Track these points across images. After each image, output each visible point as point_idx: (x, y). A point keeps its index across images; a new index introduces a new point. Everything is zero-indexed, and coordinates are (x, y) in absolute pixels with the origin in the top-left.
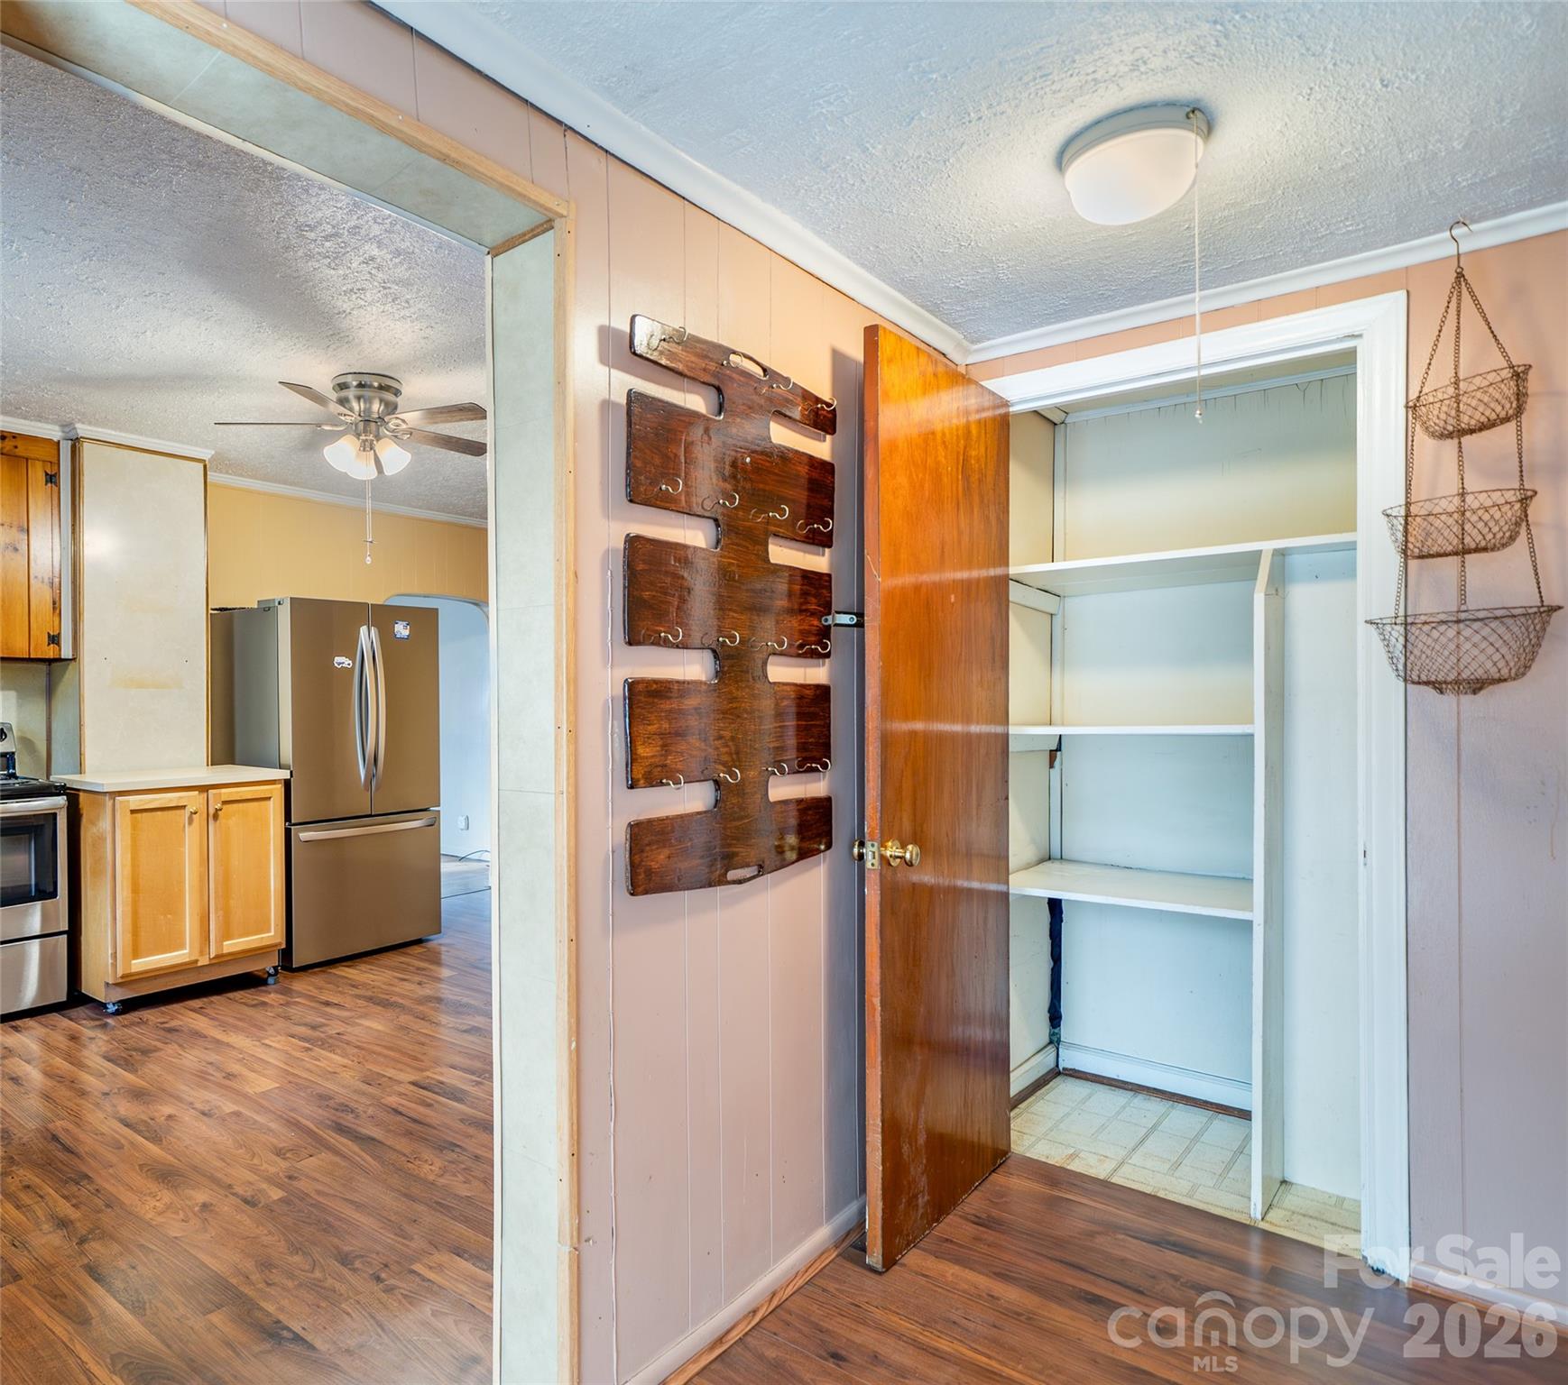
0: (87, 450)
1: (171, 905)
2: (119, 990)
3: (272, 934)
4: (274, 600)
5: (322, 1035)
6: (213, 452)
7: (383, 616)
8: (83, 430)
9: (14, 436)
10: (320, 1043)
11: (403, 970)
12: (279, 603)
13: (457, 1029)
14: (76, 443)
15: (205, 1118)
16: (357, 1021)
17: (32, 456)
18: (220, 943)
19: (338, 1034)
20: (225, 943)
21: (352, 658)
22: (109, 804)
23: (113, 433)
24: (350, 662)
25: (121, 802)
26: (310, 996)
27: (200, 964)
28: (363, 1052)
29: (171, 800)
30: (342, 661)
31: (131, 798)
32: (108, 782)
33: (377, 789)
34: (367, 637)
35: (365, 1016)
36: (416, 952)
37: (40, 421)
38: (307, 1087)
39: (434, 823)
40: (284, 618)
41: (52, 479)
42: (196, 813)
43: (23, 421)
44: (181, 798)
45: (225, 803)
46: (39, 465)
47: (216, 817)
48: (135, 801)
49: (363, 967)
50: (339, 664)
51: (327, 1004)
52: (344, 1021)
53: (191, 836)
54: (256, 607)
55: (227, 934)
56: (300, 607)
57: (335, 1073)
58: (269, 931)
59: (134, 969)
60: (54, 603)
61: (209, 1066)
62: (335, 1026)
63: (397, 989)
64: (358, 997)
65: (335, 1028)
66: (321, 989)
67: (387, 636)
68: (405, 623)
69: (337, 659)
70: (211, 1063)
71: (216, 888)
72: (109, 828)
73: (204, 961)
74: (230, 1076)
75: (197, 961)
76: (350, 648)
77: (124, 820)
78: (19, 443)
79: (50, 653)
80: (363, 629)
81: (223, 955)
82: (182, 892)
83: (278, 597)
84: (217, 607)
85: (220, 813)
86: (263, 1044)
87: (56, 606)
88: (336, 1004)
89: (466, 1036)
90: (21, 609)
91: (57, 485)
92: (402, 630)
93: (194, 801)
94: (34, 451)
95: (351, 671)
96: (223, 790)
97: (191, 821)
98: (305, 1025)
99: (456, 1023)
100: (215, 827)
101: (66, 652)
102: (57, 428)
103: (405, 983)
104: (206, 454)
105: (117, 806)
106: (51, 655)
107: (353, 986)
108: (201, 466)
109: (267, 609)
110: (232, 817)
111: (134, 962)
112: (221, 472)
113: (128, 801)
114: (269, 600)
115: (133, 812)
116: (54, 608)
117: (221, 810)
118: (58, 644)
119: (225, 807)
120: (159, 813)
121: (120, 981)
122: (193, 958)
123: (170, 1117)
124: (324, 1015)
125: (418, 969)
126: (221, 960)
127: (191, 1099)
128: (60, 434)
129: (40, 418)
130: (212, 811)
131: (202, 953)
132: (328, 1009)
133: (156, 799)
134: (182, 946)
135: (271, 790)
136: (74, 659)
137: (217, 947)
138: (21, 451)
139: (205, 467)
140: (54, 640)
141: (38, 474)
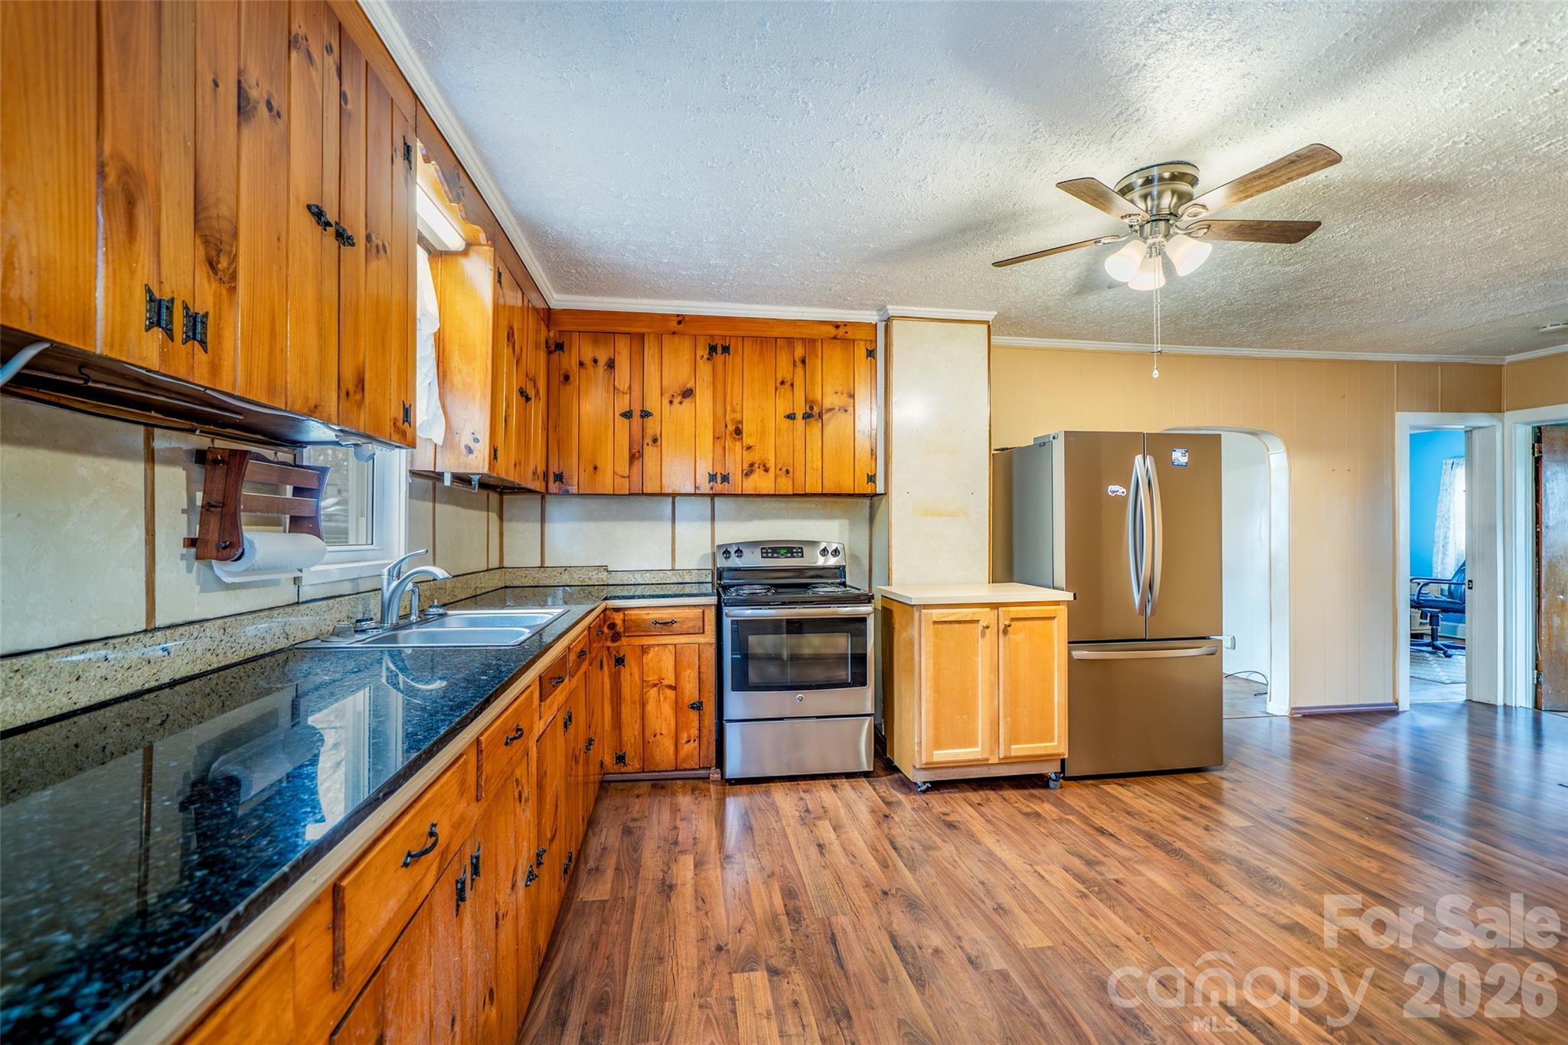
0: (896, 325)
1: (967, 708)
2: (924, 772)
3: (1056, 743)
4: (1049, 435)
5: (1099, 878)
6: (996, 313)
7: (1158, 444)
8: (893, 310)
9: (845, 324)
10: (1096, 889)
11: (1183, 805)
12: (1054, 438)
13: (1271, 920)
14: (888, 321)
15: (970, 968)
16: (1137, 866)
17: (857, 337)
18: (1008, 748)
19: (1117, 881)
20: (1013, 747)
21: (1127, 487)
22: (916, 615)
23: (915, 308)
24: (1124, 490)
25: (925, 614)
26: (1084, 816)
27: (990, 762)
28: (1150, 922)
29: (966, 615)
30: (1115, 489)
31: (934, 611)
32: (915, 596)
33: (1153, 613)
34: (1142, 466)
35: (1146, 861)
36: (1196, 782)
37: (862, 309)
38: (1085, 961)
39: (1216, 653)
40: (1059, 452)
41: (871, 354)
42: (987, 627)
43: (851, 312)
44: (974, 613)
45: (1013, 619)
46: (862, 343)
47: (1005, 632)
48: (937, 614)
49: (1137, 788)
50: (1114, 492)
51: (1102, 831)
52: (1123, 862)
53: (983, 648)
54: (1032, 443)
55: (1014, 739)
56: (1073, 439)
57: (1117, 947)
58: (1052, 740)
59: (936, 759)
60: (872, 450)
61: (980, 886)
62: (1114, 869)
63: (1180, 831)
64: (1138, 831)
65: (1113, 871)
66: (1094, 808)
67: (1164, 465)
68: (1183, 451)
69: (1112, 488)
70: (983, 883)
71: (1005, 698)
72: (916, 636)
73: (994, 760)
74: (1000, 909)
75: (988, 760)
76: (1124, 475)
77: (928, 631)
78: (848, 329)
79: (868, 489)
80: (1139, 458)
81: (1010, 758)
82: (975, 696)
83: (1053, 433)
84: (999, 447)
85: (1009, 629)
86: (1036, 871)
87: (873, 453)
88: (1112, 835)
89: (1286, 935)
90: (849, 457)
91: (875, 358)
92: (1180, 457)
93: (986, 616)
94: (861, 334)
95: (1125, 499)
96: (1012, 609)
97: (983, 634)
98: (1080, 856)
99: (1269, 908)
100: (1004, 641)
101: (880, 489)
102: (874, 313)
103: (1188, 824)
104: (989, 315)
105: (923, 618)
106: (869, 491)
107: (1129, 813)
108: (986, 326)
109: (1043, 444)
110: (1020, 634)
111: (935, 752)
112: (1003, 335)
113: (931, 614)
114: (1045, 436)
115: (935, 623)
116: (872, 454)
117: (1010, 626)
118: (874, 482)
119: (1013, 623)
120: (956, 625)
121: (924, 766)
122: (985, 756)
123: (937, 951)
124: (1100, 846)
125: (1202, 806)
126: (1007, 761)
127: (960, 933)
128: (877, 317)
129: (862, 306)
130: (1002, 627)
131: (992, 751)
132: (1103, 839)
133: (953, 614)
134: (975, 745)
135: (1056, 610)
136: (885, 494)
137: (1005, 750)
138: (850, 336)
139: (989, 327)
140: (872, 479)
141: (861, 351)
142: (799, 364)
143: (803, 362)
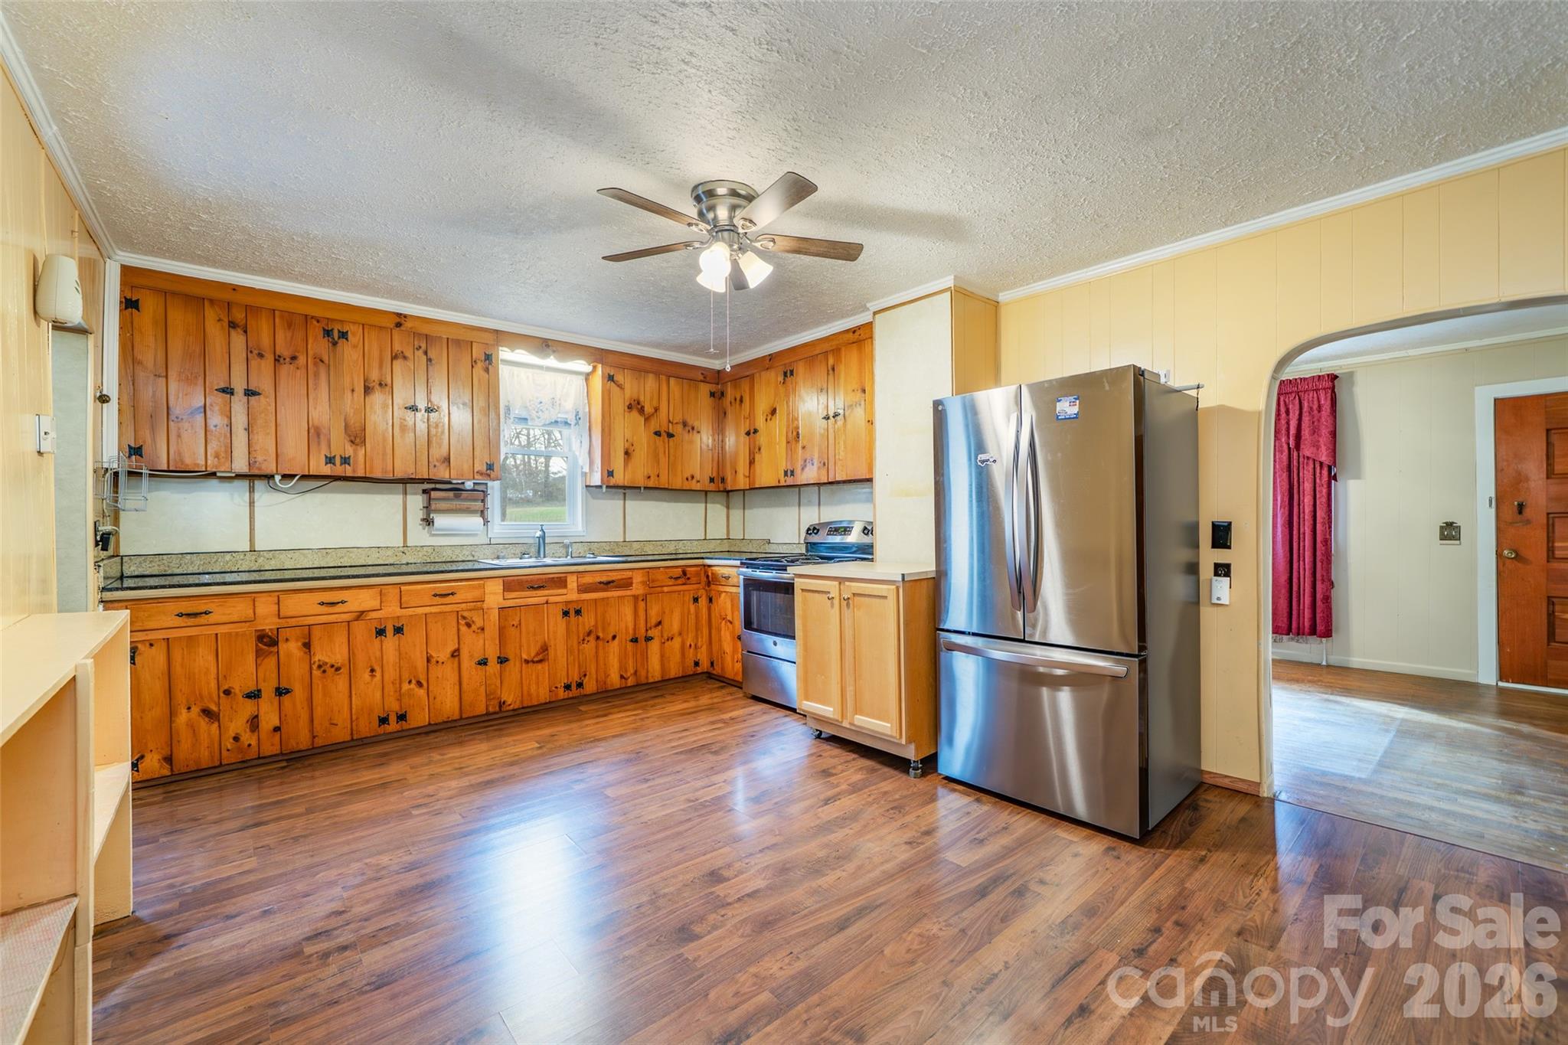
0: (878, 319)
1: (824, 669)
9: (859, 328)
18: (852, 714)
20: (856, 716)
27: (843, 725)
29: (821, 585)
42: (834, 599)
44: (826, 585)
45: (854, 594)
48: (803, 583)
55: (857, 709)
59: (805, 708)
68: (1072, 398)
73: (846, 724)
75: (841, 721)
78: (861, 332)
81: (856, 726)
92: (1067, 408)
96: (853, 584)
104: (949, 282)
108: (949, 293)
111: (804, 702)
115: (803, 590)
117: (850, 600)
122: (838, 718)
126: (857, 730)
130: (844, 600)
131: (842, 716)
133: (813, 584)
134: (830, 705)
135: (887, 589)
142: (831, 372)
143: (833, 369)
